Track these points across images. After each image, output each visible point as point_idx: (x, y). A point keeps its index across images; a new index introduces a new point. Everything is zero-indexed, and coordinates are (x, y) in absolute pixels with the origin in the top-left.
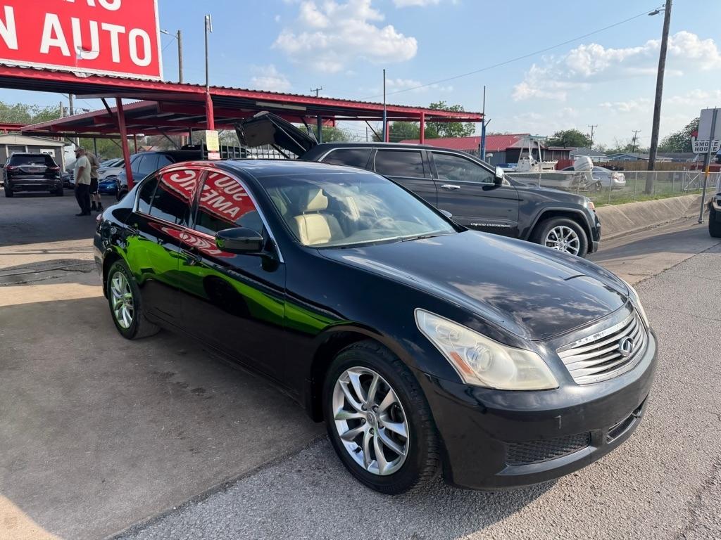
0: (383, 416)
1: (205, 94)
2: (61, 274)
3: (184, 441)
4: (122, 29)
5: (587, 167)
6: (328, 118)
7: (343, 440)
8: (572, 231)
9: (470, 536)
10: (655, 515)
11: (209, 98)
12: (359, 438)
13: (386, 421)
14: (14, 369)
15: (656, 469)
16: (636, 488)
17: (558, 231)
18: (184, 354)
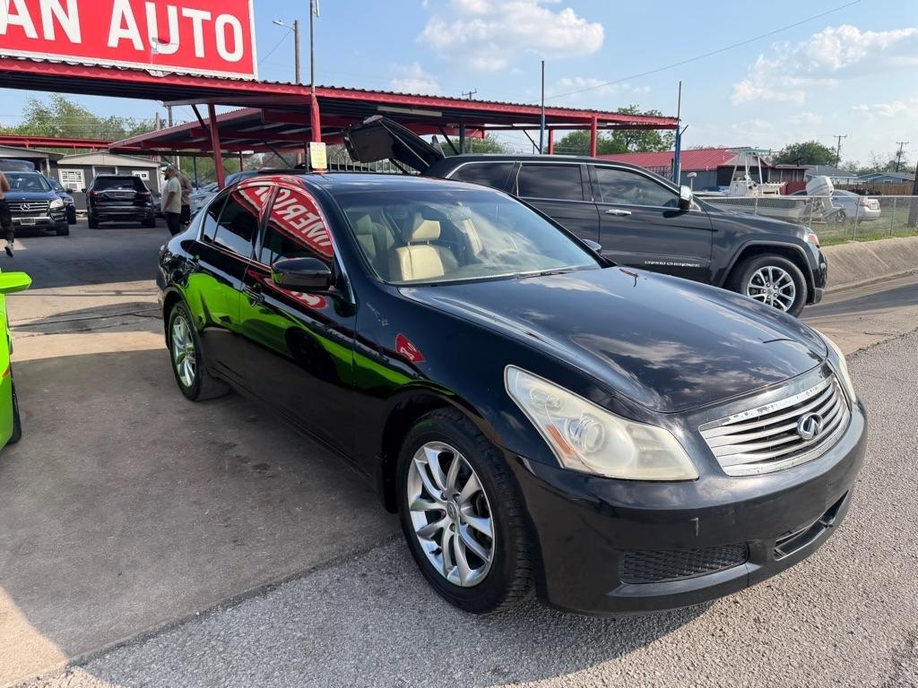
0: (466, 508)
1: (310, 95)
2: (131, 320)
3: (229, 530)
4: (207, 16)
5: (826, 190)
6: (475, 128)
7: (419, 538)
8: (785, 274)
9: (570, 676)
10: (840, 664)
11: (315, 101)
12: (438, 536)
13: (470, 515)
14: (49, 432)
15: (855, 599)
16: (819, 625)
17: (765, 273)
18: (254, 420)
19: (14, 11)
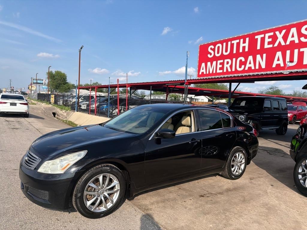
19: (250, 63)
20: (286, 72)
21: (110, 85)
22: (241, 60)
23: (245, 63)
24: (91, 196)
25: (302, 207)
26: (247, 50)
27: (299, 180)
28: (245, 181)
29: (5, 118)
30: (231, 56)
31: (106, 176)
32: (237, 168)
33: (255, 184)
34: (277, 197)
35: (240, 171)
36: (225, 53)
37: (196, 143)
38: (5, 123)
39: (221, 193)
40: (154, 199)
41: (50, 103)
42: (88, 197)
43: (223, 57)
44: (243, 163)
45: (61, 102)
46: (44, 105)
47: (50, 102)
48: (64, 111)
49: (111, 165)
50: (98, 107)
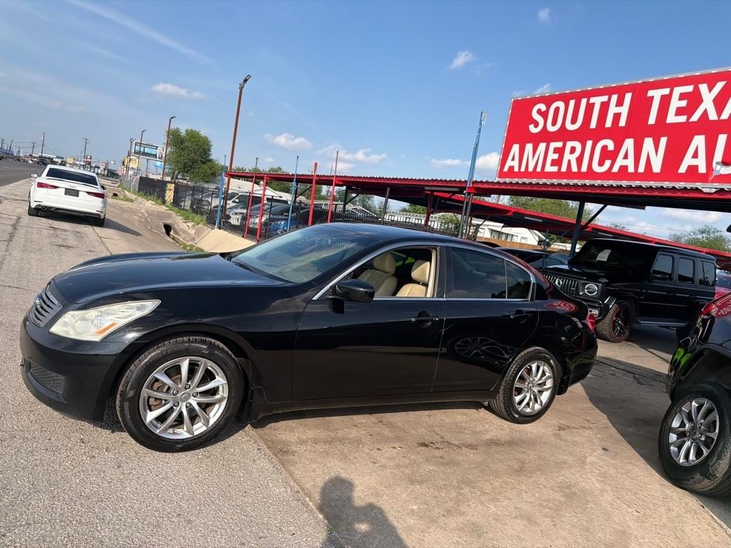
19: (626, 157)
20: (709, 188)
21: (297, 175)
22: (605, 148)
23: (612, 156)
24: (158, 402)
25: (655, 504)
26: (622, 123)
27: (669, 445)
28: (543, 431)
29: (50, 221)
30: (583, 135)
31: (199, 363)
32: (530, 398)
33: (566, 441)
34: (604, 475)
35: (537, 407)
36: (570, 127)
37: (430, 324)
38: (45, 232)
39: (472, 447)
40: (311, 434)
41: (164, 202)
42: (152, 401)
43: (563, 135)
44: (547, 389)
45: (187, 204)
46: (149, 205)
47: (164, 200)
48: (190, 224)
49: (213, 341)
50: (266, 224)
